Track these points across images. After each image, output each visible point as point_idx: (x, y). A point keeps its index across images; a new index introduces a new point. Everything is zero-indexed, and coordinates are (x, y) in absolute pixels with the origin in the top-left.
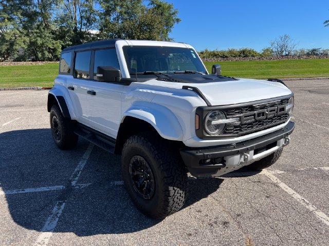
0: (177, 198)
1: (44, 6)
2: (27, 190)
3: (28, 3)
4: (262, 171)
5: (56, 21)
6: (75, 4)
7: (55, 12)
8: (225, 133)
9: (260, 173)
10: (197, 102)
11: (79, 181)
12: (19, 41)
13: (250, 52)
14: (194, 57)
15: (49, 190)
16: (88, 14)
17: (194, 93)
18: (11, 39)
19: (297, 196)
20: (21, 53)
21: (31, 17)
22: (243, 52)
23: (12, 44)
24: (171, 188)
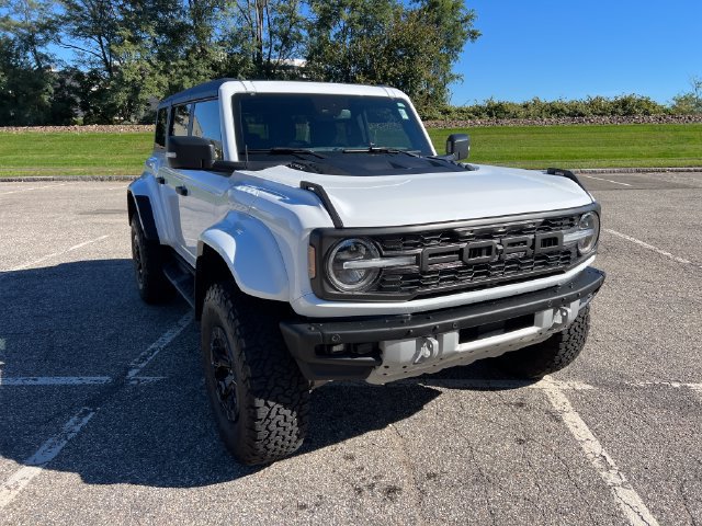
0: (278, 426)
1: (198, 14)
2: (42, 381)
3: (170, 6)
4: (540, 379)
5: (221, 43)
6: (260, 8)
7: (220, 25)
8: (380, 289)
9: (534, 386)
10: (315, 217)
11: (143, 372)
12: (150, 83)
13: (639, 104)
14: (405, 117)
15: (80, 382)
16: (285, 27)
17: (313, 198)
18: (134, 80)
19: (593, 447)
20: (155, 107)
21: (176, 34)
22: (624, 103)
23: (136, 90)
24: (260, 402)
